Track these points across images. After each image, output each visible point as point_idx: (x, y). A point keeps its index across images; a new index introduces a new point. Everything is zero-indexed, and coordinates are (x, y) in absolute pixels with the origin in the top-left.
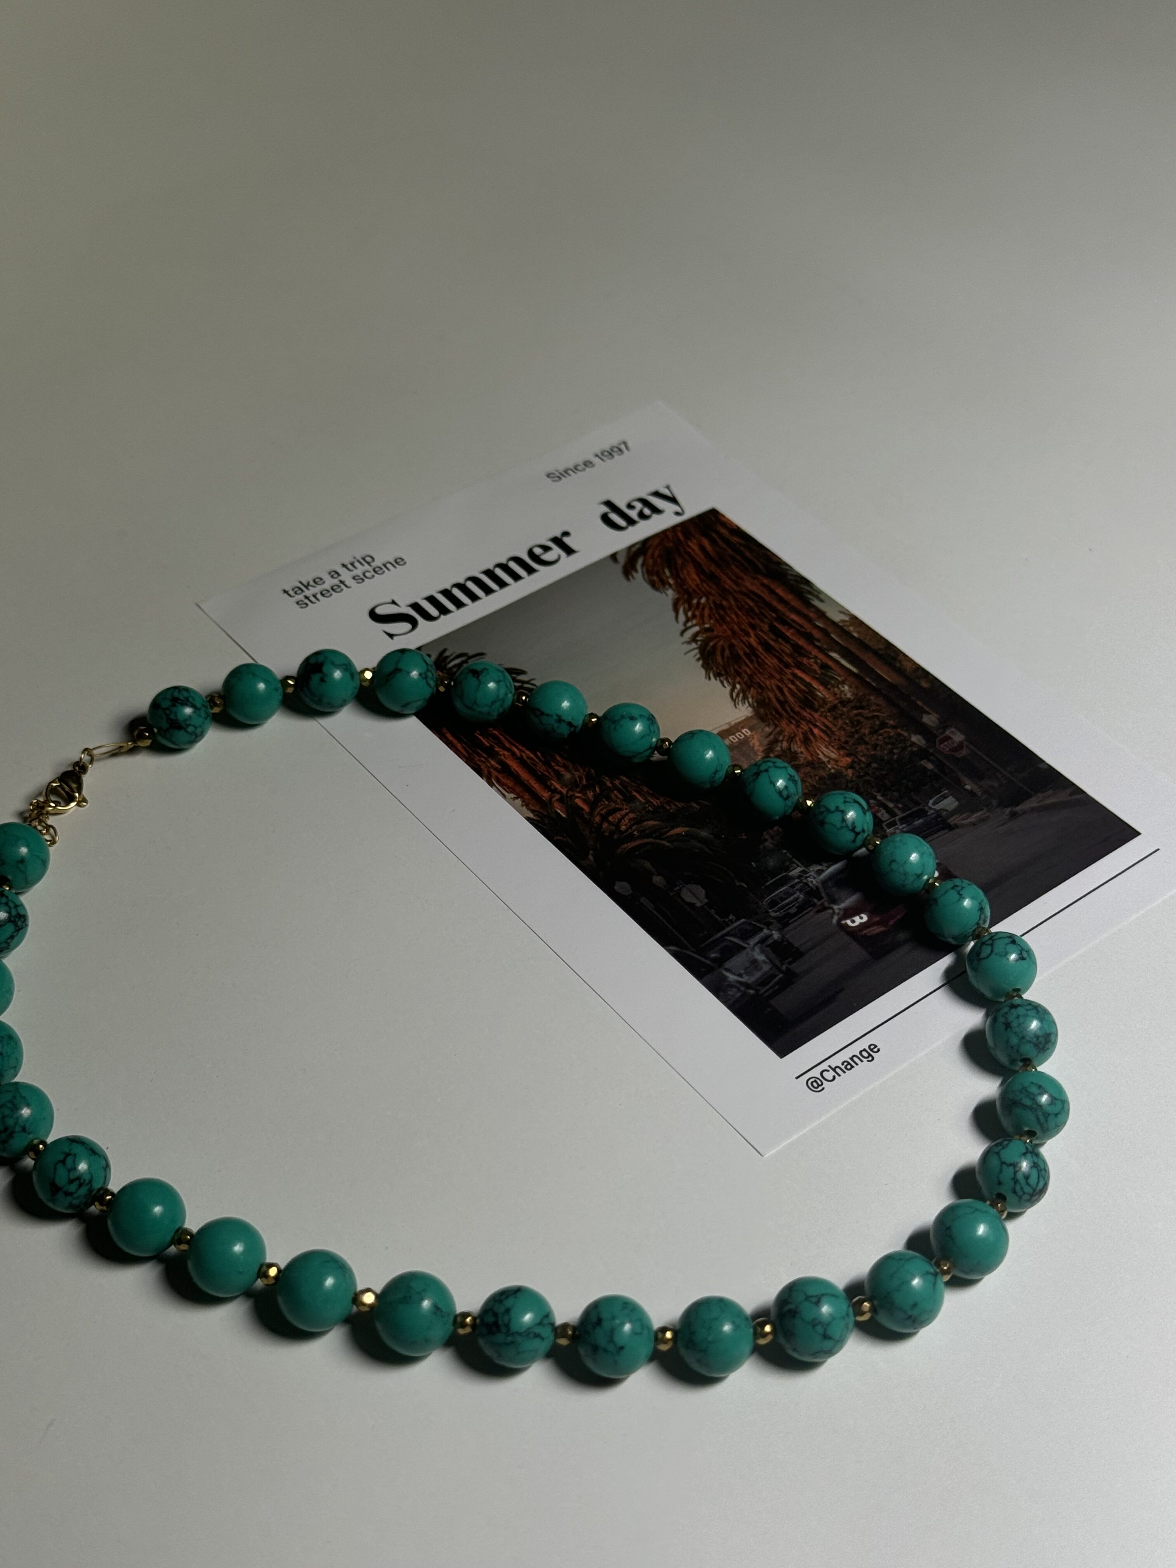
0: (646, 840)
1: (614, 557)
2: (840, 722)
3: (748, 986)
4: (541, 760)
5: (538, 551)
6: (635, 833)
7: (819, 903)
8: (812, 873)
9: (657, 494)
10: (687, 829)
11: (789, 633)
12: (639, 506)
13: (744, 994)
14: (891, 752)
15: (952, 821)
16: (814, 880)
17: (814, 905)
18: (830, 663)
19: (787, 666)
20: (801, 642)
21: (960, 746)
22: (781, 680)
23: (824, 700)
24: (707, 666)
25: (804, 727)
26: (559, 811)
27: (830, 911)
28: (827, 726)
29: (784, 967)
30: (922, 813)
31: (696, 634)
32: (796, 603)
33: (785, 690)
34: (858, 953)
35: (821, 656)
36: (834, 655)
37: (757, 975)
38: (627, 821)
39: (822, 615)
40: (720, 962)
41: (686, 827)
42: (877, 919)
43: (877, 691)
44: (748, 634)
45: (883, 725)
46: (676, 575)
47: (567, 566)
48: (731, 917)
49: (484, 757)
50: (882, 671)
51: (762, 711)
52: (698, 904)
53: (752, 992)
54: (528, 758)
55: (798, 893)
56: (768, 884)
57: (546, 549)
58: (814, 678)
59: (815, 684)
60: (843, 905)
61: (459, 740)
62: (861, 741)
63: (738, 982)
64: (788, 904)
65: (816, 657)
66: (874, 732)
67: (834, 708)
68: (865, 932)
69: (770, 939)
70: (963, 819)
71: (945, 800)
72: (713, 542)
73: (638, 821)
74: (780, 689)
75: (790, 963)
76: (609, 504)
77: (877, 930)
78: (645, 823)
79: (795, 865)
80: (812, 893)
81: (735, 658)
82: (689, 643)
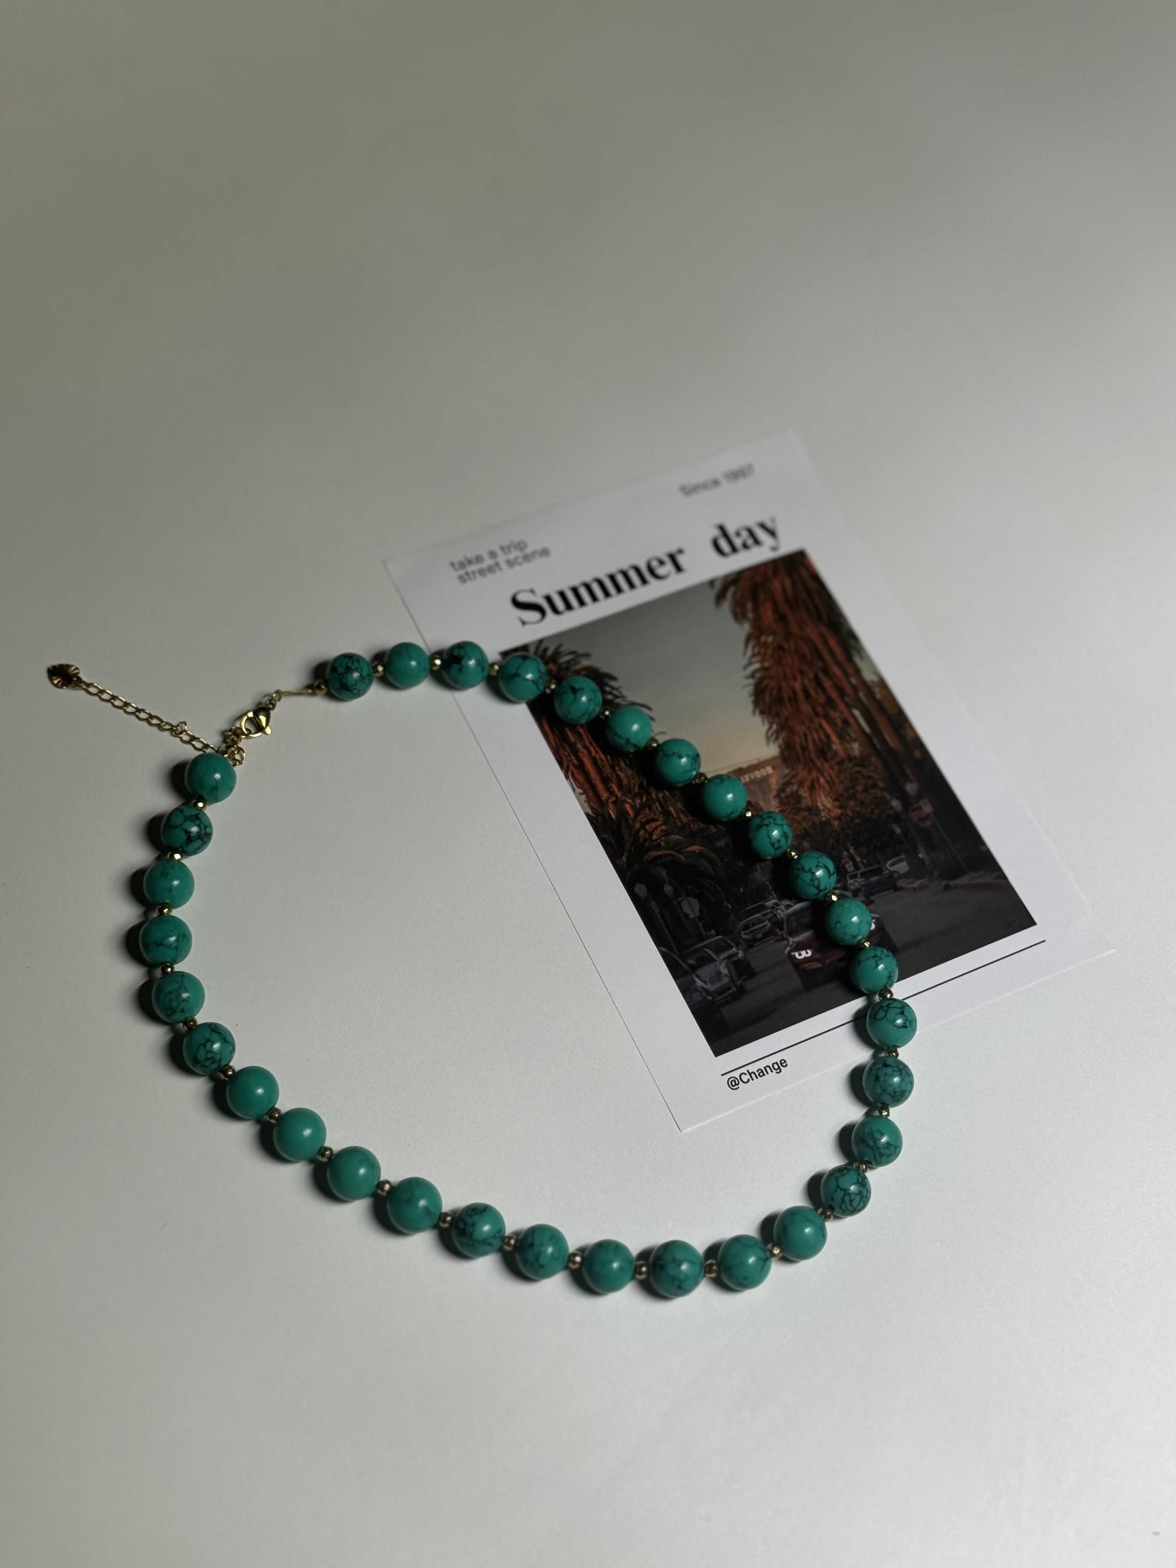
0: (668, 852)
1: (712, 583)
2: (842, 776)
3: (708, 992)
4: (609, 763)
5: (655, 564)
6: (662, 843)
7: (780, 933)
8: (782, 907)
9: (763, 526)
10: (701, 848)
11: (827, 684)
12: (745, 534)
13: (704, 998)
14: (873, 811)
15: (900, 883)
16: (782, 913)
17: (776, 934)
18: (851, 720)
19: (817, 715)
20: (834, 695)
21: (927, 817)
22: (809, 728)
23: (836, 753)
24: (756, 703)
25: (814, 774)
26: (611, 812)
27: (786, 942)
28: (831, 778)
29: (739, 983)
30: (879, 871)
31: (756, 671)
32: (841, 656)
33: (810, 738)
34: (796, 982)
35: (846, 712)
36: (857, 713)
37: (718, 985)
38: (659, 832)
39: (857, 672)
40: (694, 968)
41: (701, 846)
42: (818, 956)
43: (878, 753)
44: (795, 679)
45: (874, 786)
46: (755, 610)
47: (674, 583)
48: (713, 932)
49: (567, 751)
50: (889, 736)
51: (786, 753)
52: (692, 916)
53: (710, 998)
54: (601, 759)
55: (767, 922)
56: (747, 909)
57: (662, 563)
58: (835, 731)
59: (834, 738)
60: (797, 939)
61: (553, 732)
62: (853, 797)
63: (703, 988)
64: (757, 930)
65: (841, 712)
66: (865, 790)
67: (841, 762)
68: (806, 965)
69: (735, 957)
70: (909, 884)
71: (900, 864)
72: (794, 584)
73: (666, 834)
74: (806, 736)
75: (745, 980)
76: (722, 529)
77: (816, 965)
78: (672, 836)
79: (771, 897)
80: (778, 924)
81: (780, 700)
82: (748, 677)
